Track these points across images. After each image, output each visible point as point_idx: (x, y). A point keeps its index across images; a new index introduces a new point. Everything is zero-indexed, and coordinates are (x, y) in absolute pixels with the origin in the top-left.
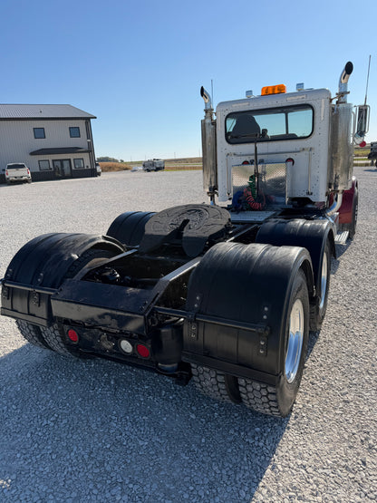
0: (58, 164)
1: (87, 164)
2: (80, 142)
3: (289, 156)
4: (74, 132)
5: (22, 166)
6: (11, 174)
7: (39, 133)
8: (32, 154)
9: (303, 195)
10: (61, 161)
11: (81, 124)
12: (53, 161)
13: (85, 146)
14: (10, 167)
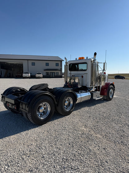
0: (51, 74)
1: (60, 74)
2: (59, 68)
3: (82, 75)
4: (57, 65)
5: (41, 74)
6: (37, 75)
7: (47, 65)
8: (44, 70)
9: (85, 85)
10: (52, 73)
11: (59, 63)
12: (50, 73)
13: (60, 69)
14: (37, 73)
